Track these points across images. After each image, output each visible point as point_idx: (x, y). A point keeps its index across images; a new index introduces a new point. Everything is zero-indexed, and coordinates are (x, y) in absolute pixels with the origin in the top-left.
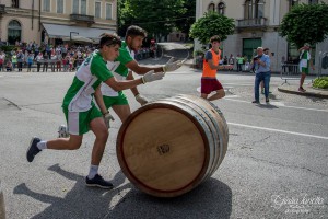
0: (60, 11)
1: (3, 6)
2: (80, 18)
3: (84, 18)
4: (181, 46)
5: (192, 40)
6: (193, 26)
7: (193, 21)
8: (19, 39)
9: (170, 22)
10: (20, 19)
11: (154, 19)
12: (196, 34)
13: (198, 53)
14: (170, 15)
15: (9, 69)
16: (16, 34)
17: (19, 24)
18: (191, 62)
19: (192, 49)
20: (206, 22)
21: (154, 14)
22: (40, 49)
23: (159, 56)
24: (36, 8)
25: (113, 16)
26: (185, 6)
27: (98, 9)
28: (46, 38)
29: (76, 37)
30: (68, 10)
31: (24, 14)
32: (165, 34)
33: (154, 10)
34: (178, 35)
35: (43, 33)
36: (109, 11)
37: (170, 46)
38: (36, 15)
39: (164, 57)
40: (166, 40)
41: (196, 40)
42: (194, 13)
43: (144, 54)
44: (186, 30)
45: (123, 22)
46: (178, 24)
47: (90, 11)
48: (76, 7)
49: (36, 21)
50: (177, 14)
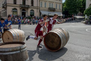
0: (45, 7)
1: (29, 6)
2: (51, 9)
3: (53, 9)
4: (81, 17)
5: (84, 15)
6: (85, 11)
7: (85, 9)
8: (33, 15)
9: (78, 10)
10: (34, 9)
11: (73, 9)
12: (86, 14)
13: (86, 19)
14: (78, 8)
15: (30, 24)
16: (33, 14)
17: (33, 11)
18: (84, 22)
19: (85, 18)
20: (89, 10)
21: (73, 7)
22: (39, 18)
23: (74, 20)
24: (38, 6)
25: (61, 8)
26: (82, 5)
27: (56, 6)
28: (41, 15)
29: (50, 15)
30: (48, 6)
31: (35, 8)
32: (76, 14)
33: (73, 6)
34: (80, 14)
35: (40, 13)
36: (60, 7)
37: (78, 17)
38: (38, 8)
39: (76, 20)
40: (77, 15)
41: (86, 15)
42: (85, 7)
43: (70, 20)
44: (83, 12)
45: (64, 10)
46: (80, 10)
47: (54, 7)
48: (50, 5)
49: (38, 10)
50: (80, 7)
